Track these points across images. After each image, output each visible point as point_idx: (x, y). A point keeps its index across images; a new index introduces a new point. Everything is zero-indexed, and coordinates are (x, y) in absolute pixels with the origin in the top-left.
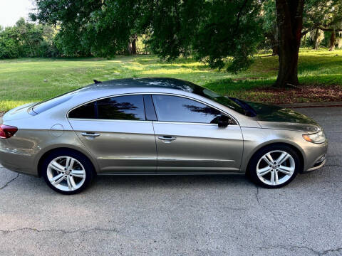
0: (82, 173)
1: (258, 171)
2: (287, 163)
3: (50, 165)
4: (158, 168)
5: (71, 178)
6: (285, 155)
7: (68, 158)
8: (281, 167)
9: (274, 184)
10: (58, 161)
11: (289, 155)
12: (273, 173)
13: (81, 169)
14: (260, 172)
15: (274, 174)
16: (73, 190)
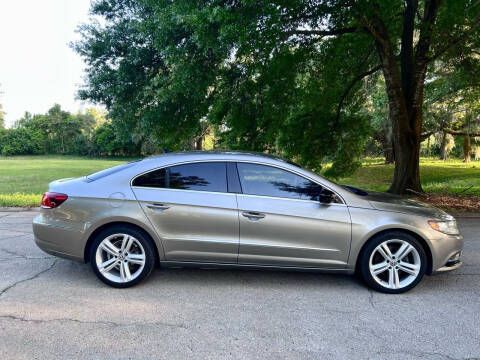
0: (141, 258)
1: (372, 267)
2: (410, 258)
3: (101, 245)
4: (241, 256)
5: (126, 265)
6: (406, 247)
7: (126, 236)
8: (402, 263)
9: (394, 288)
10: (112, 241)
11: (411, 247)
12: (391, 271)
13: (140, 253)
14: (374, 269)
15: (393, 273)
16: (126, 281)
